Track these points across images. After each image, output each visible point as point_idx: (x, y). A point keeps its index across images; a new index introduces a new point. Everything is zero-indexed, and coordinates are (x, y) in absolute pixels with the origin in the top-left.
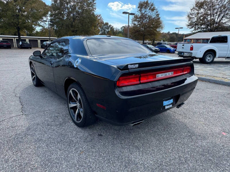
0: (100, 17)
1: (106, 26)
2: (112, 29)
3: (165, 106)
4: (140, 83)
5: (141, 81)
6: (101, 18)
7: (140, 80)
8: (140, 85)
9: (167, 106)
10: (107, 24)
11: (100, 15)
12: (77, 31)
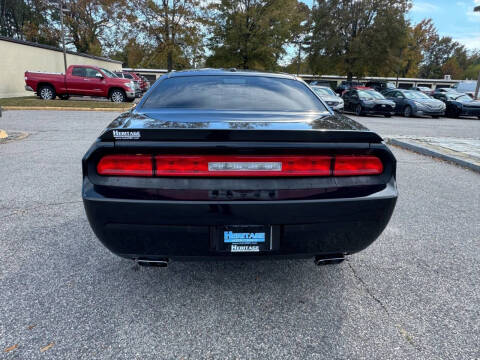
0: (428, 26)
1: (443, 46)
2: (460, 53)
3: (230, 244)
4: (155, 176)
5: (158, 172)
6: (431, 26)
7: (155, 168)
8: (155, 181)
9: (239, 245)
10: (447, 40)
11: (430, 21)
12: (355, 59)
